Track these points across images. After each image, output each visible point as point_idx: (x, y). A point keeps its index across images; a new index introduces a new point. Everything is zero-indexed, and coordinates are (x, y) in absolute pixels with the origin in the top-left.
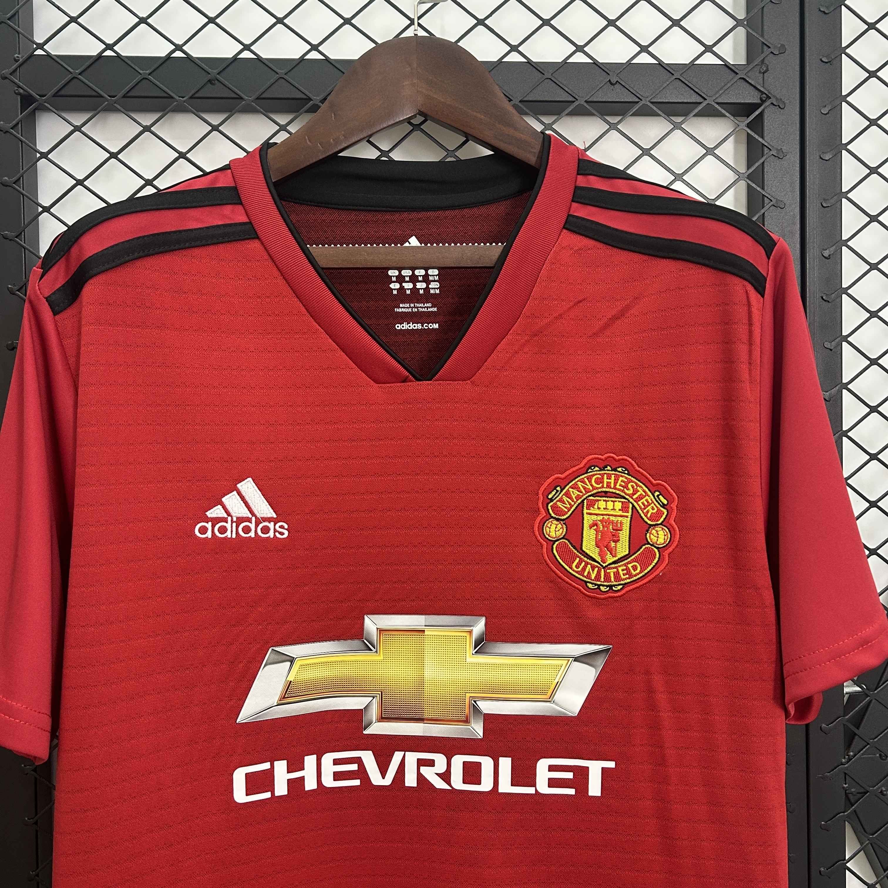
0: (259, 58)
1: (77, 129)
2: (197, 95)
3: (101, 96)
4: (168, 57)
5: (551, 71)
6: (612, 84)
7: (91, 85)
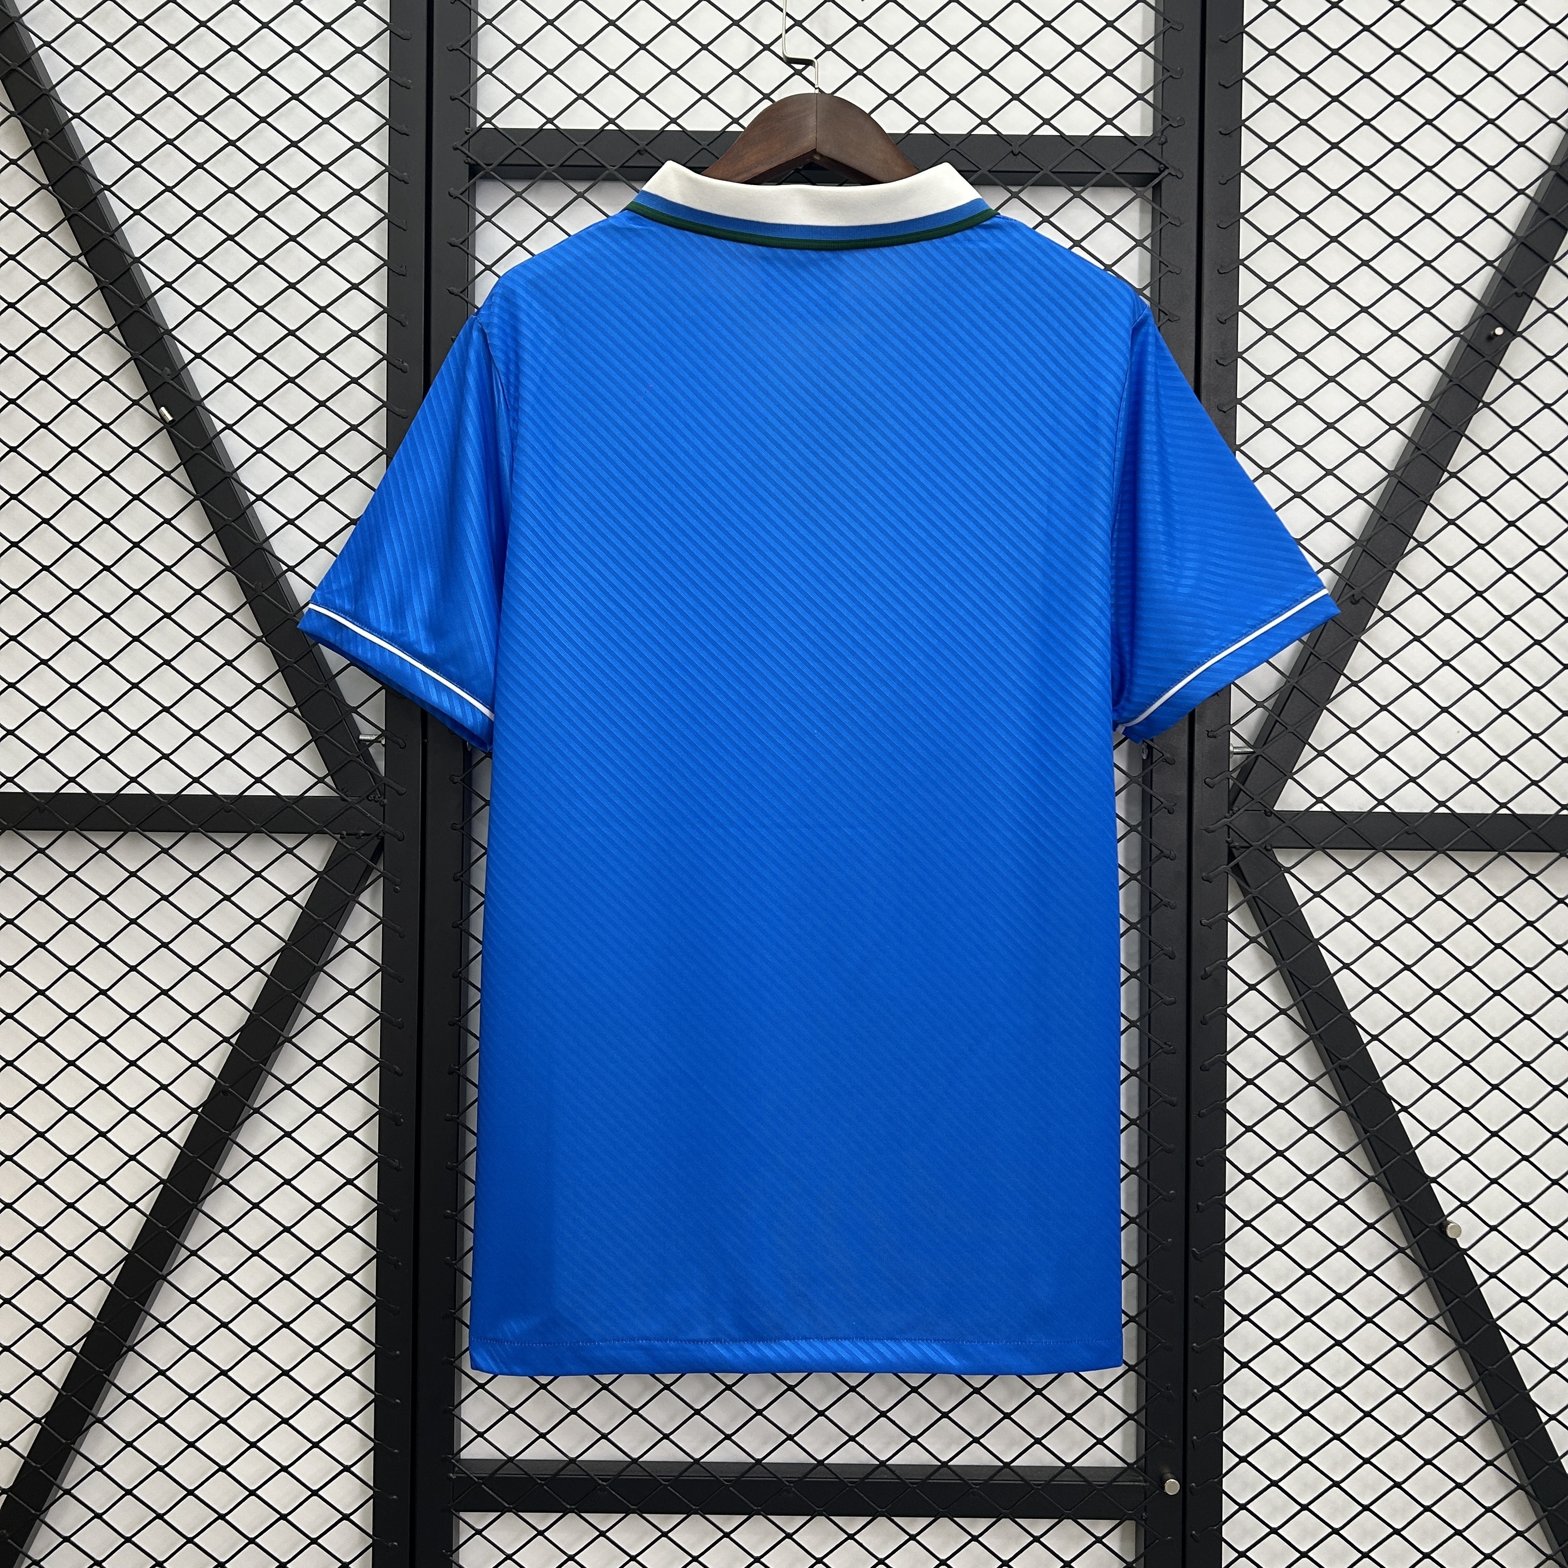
0: (684, 130)
1: (519, 195)
2: (627, 164)
3: (540, 165)
4: (602, 130)
5: (956, 142)
6: (1015, 155)
7: (532, 155)
